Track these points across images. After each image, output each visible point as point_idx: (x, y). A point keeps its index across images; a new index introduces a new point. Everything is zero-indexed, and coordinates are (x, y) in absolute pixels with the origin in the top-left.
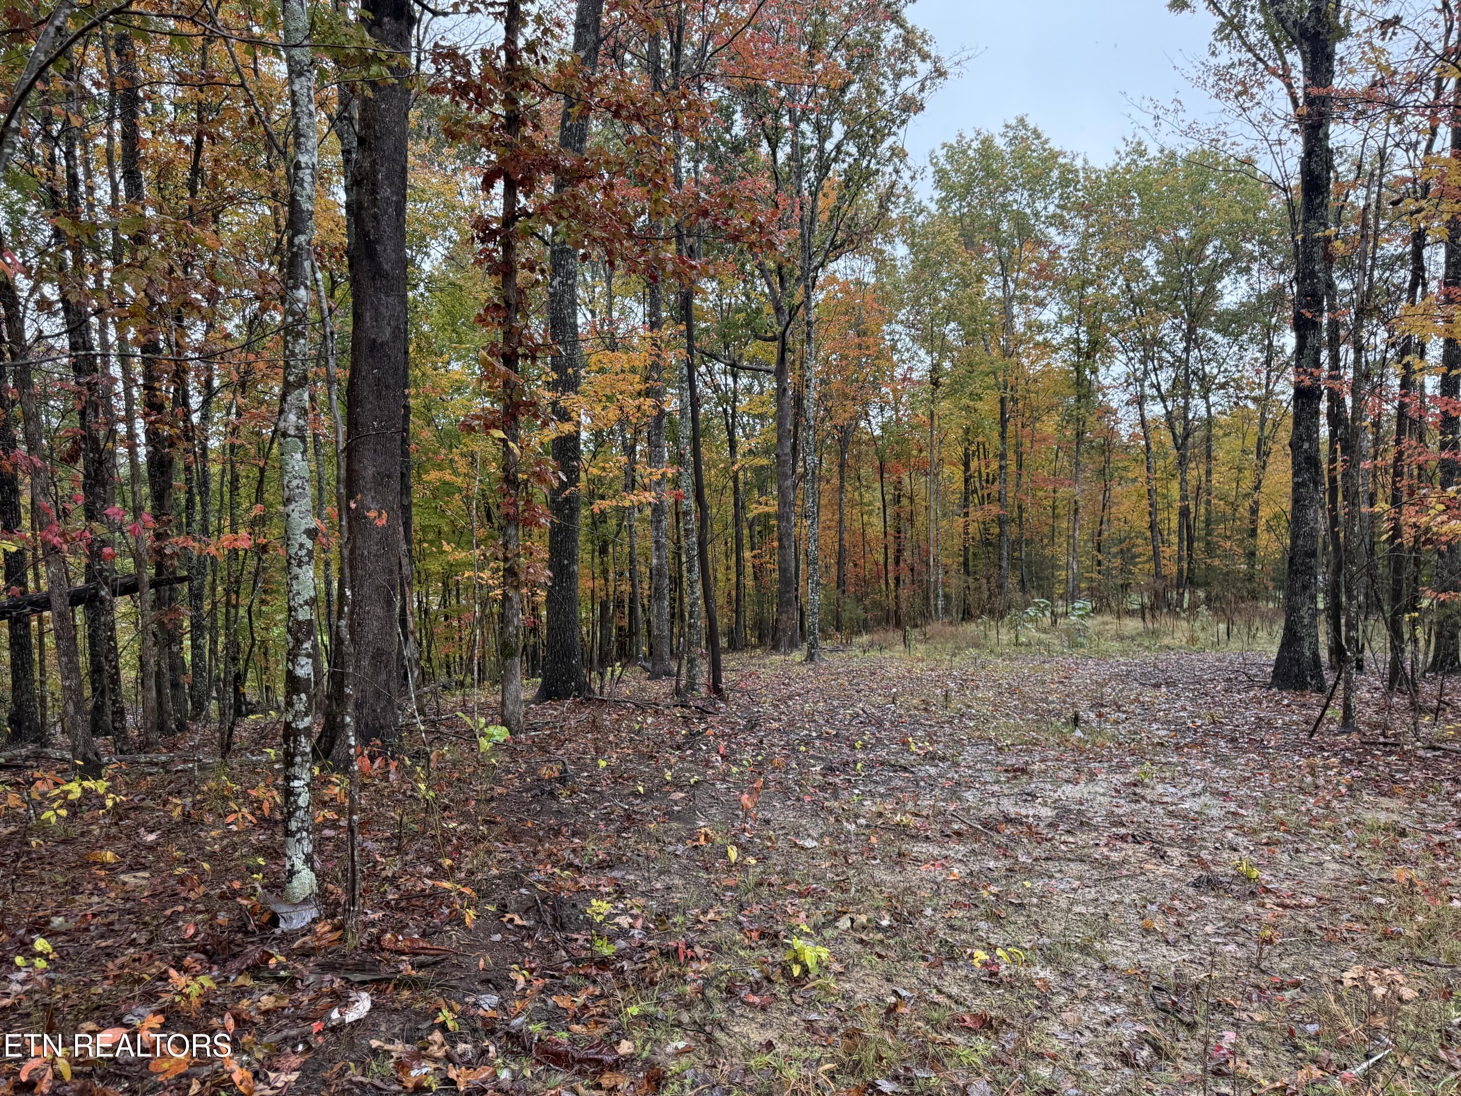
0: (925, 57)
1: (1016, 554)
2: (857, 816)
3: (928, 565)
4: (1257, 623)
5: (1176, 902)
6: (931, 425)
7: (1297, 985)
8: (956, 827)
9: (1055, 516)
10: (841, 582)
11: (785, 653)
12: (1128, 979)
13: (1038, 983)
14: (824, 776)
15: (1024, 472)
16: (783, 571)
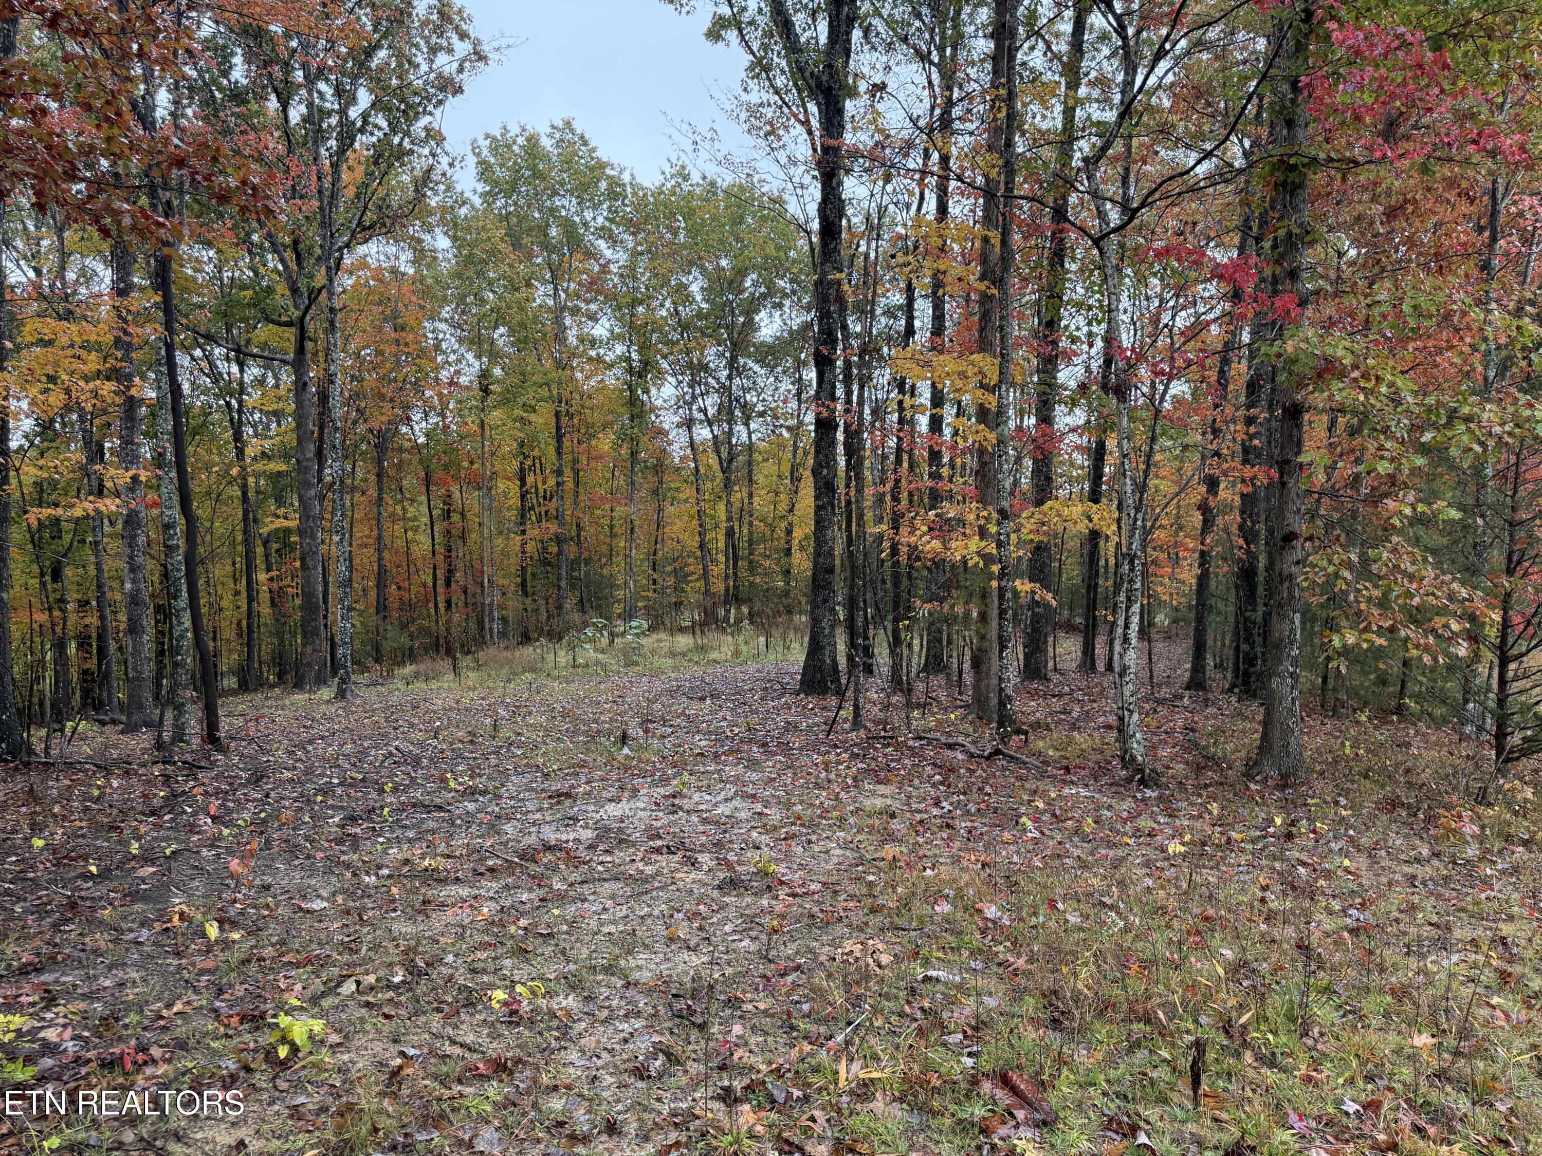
0: (463, 36)
1: (576, 574)
2: (379, 867)
3: (483, 586)
4: (791, 635)
5: (701, 907)
6: (482, 436)
7: (798, 968)
8: (490, 863)
9: (613, 536)
10: (382, 607)
11: (309, 692)
12: (649, 991)
13: (559, 1013)
14: (342, 827)
15: (581, 490)
16: (308, 595)
